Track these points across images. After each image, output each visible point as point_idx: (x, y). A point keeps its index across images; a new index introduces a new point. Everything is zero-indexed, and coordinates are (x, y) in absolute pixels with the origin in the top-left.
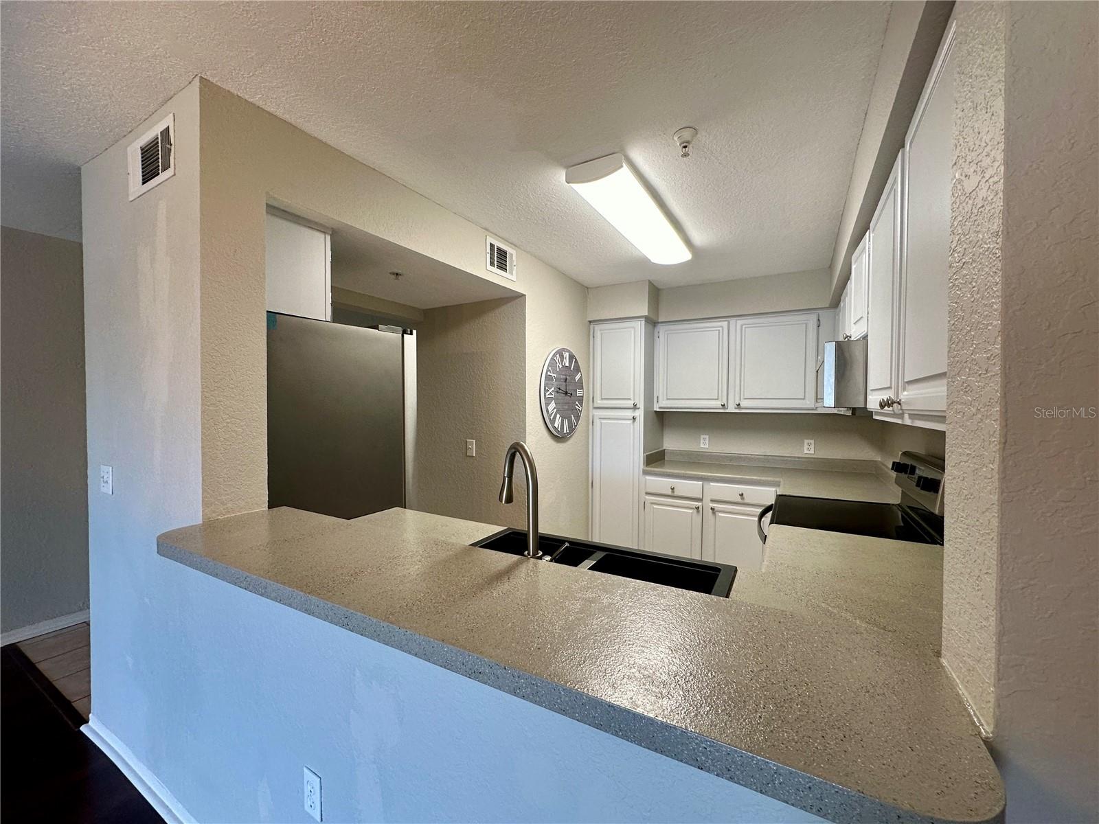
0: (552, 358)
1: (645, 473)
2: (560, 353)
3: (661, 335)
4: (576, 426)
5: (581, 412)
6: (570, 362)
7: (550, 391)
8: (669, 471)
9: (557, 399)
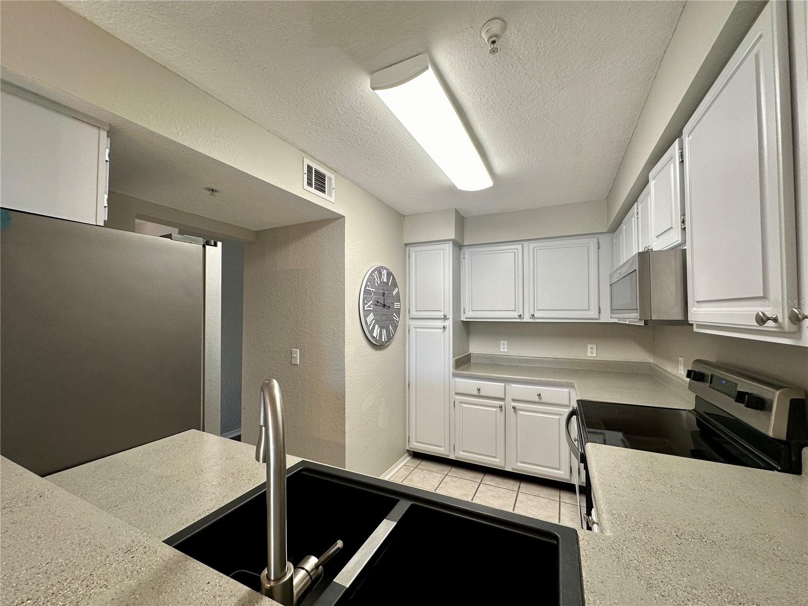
0: (370, 275)
1: (455, 375)
2: (379, 270)
3: (467, 256)
4: (393, 335)
5: (398, 322)
6: (388, 278)
7: (369, 304)
8: (474, 373)
9: (375, 311)
